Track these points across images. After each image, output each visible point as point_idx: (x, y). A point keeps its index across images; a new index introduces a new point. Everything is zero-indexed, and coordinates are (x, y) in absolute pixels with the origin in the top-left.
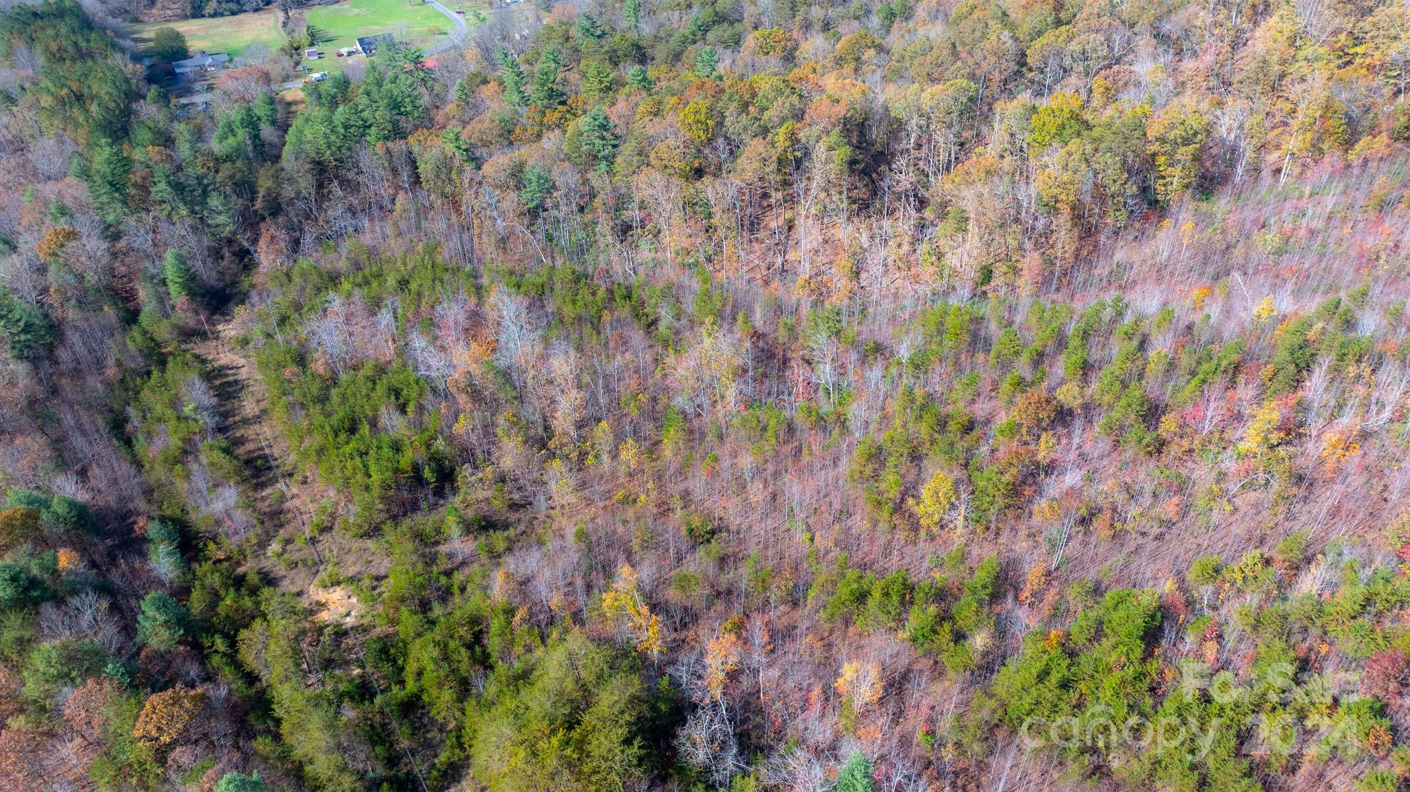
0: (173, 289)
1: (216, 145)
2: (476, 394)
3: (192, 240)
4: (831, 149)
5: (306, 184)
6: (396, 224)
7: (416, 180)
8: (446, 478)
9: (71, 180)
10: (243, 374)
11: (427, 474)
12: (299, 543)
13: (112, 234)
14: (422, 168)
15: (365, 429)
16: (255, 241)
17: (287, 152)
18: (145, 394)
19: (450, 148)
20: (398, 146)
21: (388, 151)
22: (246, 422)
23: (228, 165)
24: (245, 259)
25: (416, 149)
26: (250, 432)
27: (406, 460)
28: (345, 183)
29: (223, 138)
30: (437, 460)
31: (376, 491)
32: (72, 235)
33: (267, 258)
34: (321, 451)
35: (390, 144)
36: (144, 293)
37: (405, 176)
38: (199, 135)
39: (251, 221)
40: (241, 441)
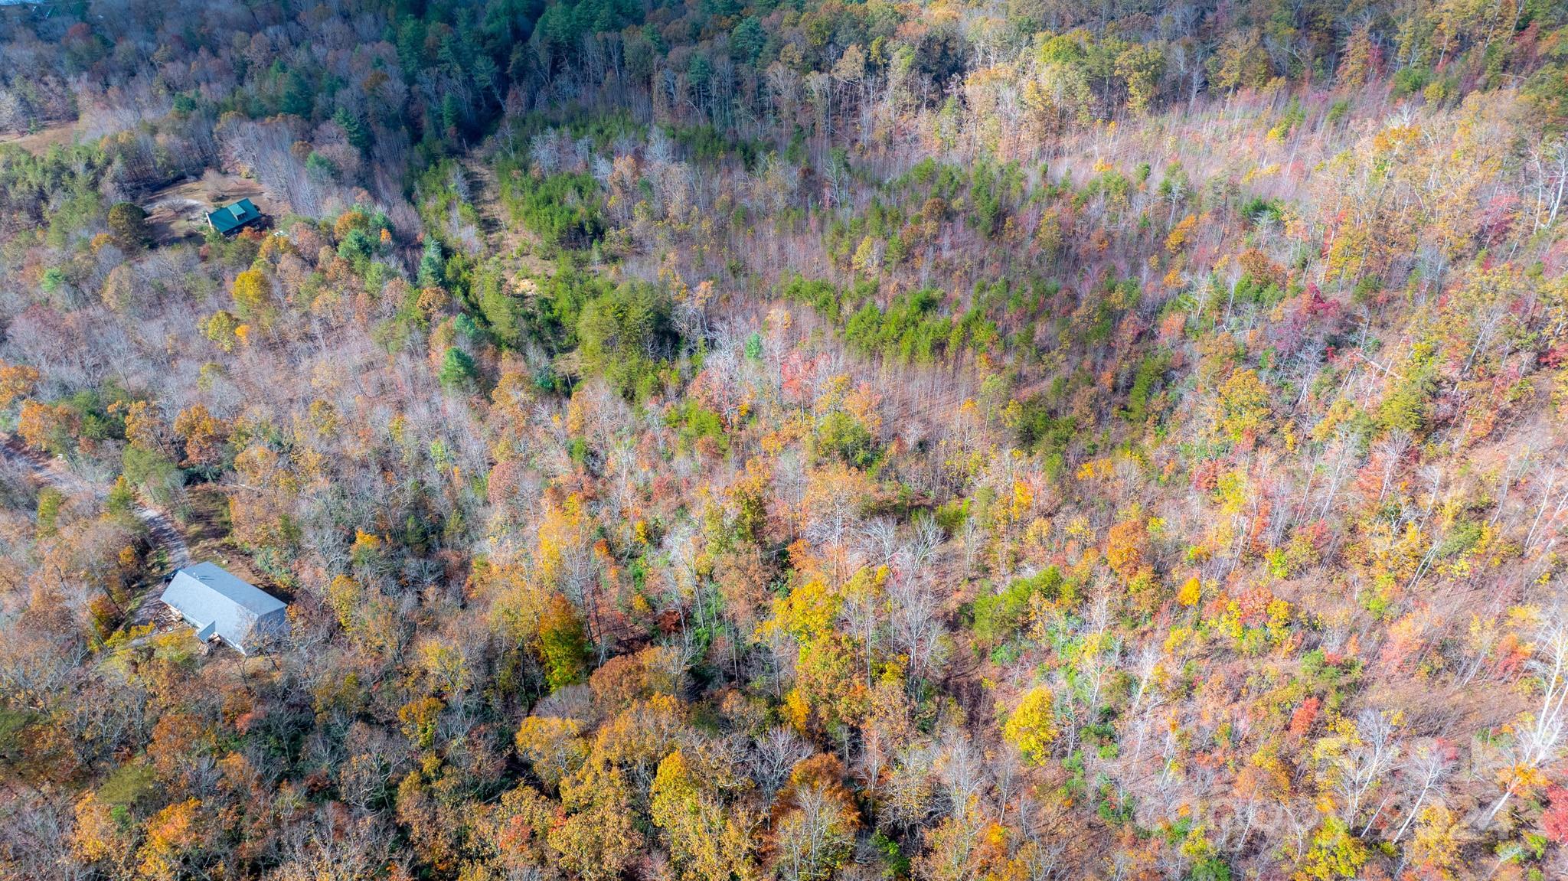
0: (446, 121)
1: (484, 27)
2: (624, 188)
3: (462, 91)
4: (902, 57)
5: (545, 58)
6: (604, 94)
7: (622, 64)
8: (599, 233)
9: (383, 43)
10: (486, 178)
11: (587, 228)
12: (508, 259)
13: (410, 80)
14: (628, 52)
15: (556, 204)
16: (504, 96)
17: (536, 35)
18: (425, 178)
19: (647, 39)
20: (612, 36)
21: (606, 40)
22: (485, 202)
23: (492, 41)
24: (497, 110)
25: (625, 38)
26: (487, 207)
27: (576, 218)
28: (574, 62)
29: (489, 22)
30: (595, 223)
31: (556, 233)
32: (384, 77)
33: (512, 108)
34: (527, 213)
35: (608, 35)
36: (426, 121)
37: (615, 58)
38: (474, 18)
39: (504, 82)
40: (482, 211)
